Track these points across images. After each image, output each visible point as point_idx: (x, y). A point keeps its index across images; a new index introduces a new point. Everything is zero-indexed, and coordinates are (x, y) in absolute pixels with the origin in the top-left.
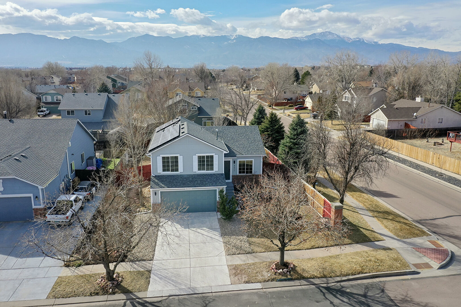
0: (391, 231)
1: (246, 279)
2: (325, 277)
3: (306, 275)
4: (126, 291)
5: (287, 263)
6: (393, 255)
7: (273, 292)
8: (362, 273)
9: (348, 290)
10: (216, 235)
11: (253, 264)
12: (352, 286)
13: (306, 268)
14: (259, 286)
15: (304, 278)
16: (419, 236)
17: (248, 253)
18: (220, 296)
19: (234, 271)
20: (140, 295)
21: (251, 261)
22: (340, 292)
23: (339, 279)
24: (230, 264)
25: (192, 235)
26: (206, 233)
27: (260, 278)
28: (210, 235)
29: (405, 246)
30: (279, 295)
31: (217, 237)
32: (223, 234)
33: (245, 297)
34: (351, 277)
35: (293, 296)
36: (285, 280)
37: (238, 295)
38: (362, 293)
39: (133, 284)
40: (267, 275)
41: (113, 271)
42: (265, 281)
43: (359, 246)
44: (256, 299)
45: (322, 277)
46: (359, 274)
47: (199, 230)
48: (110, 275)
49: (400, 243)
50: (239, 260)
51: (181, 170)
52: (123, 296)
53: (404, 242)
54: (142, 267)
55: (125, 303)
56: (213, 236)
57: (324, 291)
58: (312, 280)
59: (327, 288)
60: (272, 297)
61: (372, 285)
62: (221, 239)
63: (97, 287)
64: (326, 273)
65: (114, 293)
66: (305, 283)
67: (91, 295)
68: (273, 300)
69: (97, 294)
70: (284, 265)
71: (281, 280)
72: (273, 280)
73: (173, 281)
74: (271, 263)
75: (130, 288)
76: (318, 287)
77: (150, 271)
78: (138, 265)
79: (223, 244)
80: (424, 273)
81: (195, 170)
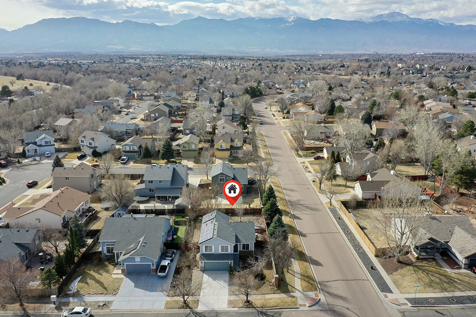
0: (302, 288)
1: (233, 306)
2: (262, 307)
3: (255, 306)
4: (190, 308)
5: (250, 301)
6: (293, 299)
7: (241, 312)
8: (277, 307)
9: (268, 313)
10: (226, 285)
11: (238, 300)
12: (271, 312)
13: (256, 303)
14: (237, 309)
15: (253, 307)
16: (312, 291)
17: (236, 295)
18: (223, 312)
19: (229, 303)
20: (195, 310)
21: (237, 299)
22: (265, 314)
23: (267, 309)
24: (229, 299)
25: (216, 285)
26: (222, 284)
27: (238, 306)
28: (223, 285)
29: (303, 295)
30: (243, 314)
31: (226, 286)
32: (230, 285)
33: (231, 313)
34: (272, 308)
35: (247, 314)
36: (247, 308)
37: (229, 312)
38: (272, 315)
39: (193, 306)
40: (241, 305)
41: (186, 301)
42: (240, 307)
43: (283, 294)
44: (234, 314)
45: (261, 307)
46: (275, 307)
47: (219, 282)
48: (185, 302)
49: (302, 294)
50: (233, 298)
51: (213, 252)
52: (189, 310)
53: (303, 294)
54: (196, 298)
55: (190, 312)
56: (225, 286)
57: (259, 313)
58: (257, 308)
59: (261, 312)
60: (240, 314)
61: (278, 312)
62: (228, 288)
63: (180, 306)
64: (263, 306)
65: (186, 308)
66: (254, 309)
67: (179, 308)
68: (240, 315)
69: (181, 308)
70: (248, 301)
71: (245, 308)
72: (242, 307)
73: (207, 305)
74: (244, 300)
75: (192, 307)
76: (258, 311)
77: (198, 301)
78: (194, 298)
79: (228, 290)
80: (301, 308)
81: (220, 252)
